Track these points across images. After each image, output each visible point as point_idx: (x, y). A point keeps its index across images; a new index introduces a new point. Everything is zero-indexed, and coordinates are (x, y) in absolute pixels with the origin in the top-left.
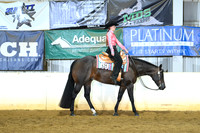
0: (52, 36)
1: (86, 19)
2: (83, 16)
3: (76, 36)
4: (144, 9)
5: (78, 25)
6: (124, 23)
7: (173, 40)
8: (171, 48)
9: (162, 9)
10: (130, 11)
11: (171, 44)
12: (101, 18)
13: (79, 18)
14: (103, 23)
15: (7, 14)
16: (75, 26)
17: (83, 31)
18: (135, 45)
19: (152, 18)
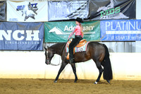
0: (50, 26)
1: (74, 14)
2: (72, 12)
3: (66, 26)
4: (115, 7)
5: (68, 18)
6: (101, 17)
7: (136, 30)
8: (134, 35)
9: (128, 7)
10: (105, 9)
11: (134, 32)
12: (85, 14)
13: (69, 13)
14: (86, 17)
15: (17, 10)
16: (66, 19)
17: (72, 22)
18: (108, 33)
19: (121, 14)
